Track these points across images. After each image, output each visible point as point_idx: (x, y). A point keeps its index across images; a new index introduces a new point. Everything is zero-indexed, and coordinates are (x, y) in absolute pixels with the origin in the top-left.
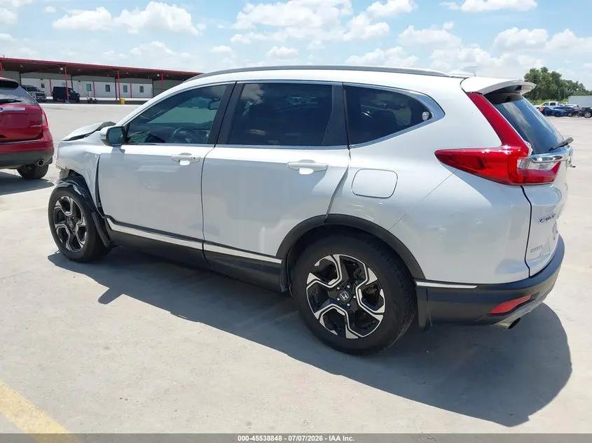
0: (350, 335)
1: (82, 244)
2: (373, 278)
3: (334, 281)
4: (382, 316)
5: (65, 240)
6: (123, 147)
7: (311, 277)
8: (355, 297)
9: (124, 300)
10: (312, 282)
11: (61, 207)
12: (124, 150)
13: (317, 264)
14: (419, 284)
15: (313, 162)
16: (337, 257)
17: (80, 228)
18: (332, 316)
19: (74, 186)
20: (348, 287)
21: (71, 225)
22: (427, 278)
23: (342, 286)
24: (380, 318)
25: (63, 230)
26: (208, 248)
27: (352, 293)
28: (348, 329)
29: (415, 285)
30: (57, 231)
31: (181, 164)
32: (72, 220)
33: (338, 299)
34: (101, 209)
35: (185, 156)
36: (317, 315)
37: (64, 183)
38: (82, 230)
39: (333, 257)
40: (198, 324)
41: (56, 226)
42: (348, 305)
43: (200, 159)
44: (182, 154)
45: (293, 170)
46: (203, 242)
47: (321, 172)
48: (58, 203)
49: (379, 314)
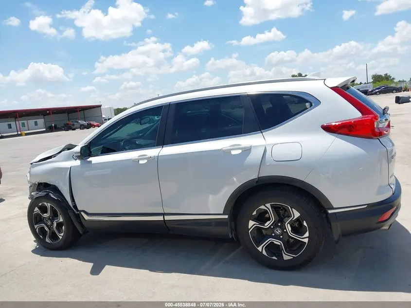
0: (286, 257)
1: (61, 236)
2: (297, 214)
3: (268, 222)
4: (308, 239)
5: (45, 237)
6: (90, 159)
7: (251, 223)
8: (285, 231)
9: (109, 270)
10: (252, 227)
11: (39, 212)
12: (91, 161)
13: (255, 213)
14: (330, 212)
15: (240, 145)
16: (268, 205)
17: (57, 224)
18: (271, 248)
19: (50, 194)
20: (279, 224)
21: (49, 223)
22: (334, 207)
23: (275, 225)
24: (306, 240)
25: (42, 229)
26: (167, 218)
27: (283, 228)
28: (284, 253)
29: (327, 213)
30: (37, 230)
31: (140, 163)
32: (50, 219)
33: (273, 235)
34: (75, 206)
35: (143, 157)
36: (260, 249)
37: (40, 193)
38: (60, 225)
39: (266, 207)
40: (173, 274)
41: (36, 226)
42: (281, 237)
43: (154, 157)
44: (139, 156)
45: (226, 153)
46: (164, 214)
47: (247, 151)
48: (36, 209)
49: (305, 238)
